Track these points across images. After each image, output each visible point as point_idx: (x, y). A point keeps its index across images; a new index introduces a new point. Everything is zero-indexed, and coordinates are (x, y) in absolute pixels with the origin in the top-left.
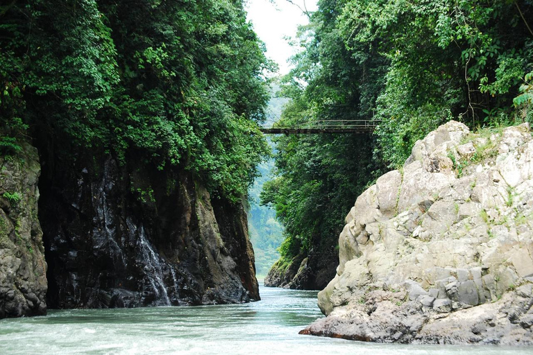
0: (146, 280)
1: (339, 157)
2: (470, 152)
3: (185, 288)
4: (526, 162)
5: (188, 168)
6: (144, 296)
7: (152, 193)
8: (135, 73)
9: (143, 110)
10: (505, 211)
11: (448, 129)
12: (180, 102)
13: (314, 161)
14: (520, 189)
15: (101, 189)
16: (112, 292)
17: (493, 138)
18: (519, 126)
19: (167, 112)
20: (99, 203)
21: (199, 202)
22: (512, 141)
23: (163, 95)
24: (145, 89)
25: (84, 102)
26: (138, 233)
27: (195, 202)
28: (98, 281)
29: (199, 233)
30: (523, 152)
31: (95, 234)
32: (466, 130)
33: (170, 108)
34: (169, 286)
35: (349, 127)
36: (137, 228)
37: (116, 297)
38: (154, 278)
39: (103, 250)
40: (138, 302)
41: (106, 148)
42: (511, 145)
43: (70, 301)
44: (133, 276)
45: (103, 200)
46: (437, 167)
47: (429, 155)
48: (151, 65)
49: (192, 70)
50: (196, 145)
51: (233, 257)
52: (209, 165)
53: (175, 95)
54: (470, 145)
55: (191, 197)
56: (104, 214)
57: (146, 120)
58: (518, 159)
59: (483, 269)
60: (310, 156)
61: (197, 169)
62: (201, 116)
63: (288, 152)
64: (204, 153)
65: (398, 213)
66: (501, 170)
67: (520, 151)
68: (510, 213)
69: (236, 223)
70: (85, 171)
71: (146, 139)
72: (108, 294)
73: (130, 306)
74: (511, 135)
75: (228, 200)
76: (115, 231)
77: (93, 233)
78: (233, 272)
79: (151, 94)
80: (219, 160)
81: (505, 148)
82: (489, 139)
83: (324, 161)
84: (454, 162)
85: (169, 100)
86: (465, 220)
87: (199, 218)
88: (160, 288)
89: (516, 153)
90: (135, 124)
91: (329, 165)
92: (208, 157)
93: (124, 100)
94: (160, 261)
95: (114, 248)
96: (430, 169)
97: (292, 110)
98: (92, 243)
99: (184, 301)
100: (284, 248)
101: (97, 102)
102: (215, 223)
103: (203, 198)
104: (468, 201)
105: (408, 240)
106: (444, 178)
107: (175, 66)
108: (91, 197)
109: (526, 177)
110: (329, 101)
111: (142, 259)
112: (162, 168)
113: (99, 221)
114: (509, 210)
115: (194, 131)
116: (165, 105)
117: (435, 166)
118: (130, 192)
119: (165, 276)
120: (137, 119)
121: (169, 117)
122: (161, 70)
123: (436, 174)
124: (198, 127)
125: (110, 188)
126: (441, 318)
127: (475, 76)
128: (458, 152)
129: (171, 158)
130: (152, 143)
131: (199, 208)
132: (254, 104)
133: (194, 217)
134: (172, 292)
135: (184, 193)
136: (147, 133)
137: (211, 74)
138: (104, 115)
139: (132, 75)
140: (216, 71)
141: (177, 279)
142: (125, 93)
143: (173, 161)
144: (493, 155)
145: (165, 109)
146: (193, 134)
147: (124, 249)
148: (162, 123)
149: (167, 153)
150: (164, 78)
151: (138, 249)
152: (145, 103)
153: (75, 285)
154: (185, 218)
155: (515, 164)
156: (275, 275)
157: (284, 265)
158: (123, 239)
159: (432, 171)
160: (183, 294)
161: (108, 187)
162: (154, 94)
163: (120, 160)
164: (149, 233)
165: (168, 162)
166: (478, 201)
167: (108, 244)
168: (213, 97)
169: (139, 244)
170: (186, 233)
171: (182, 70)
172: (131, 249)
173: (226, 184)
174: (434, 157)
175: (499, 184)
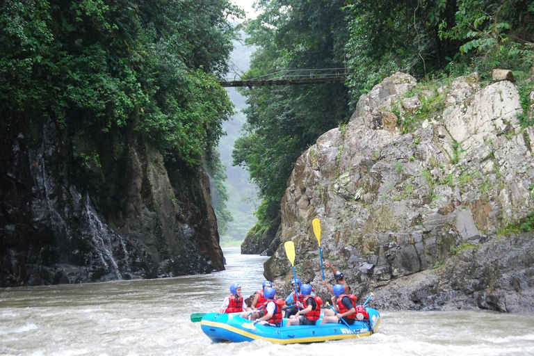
0: (94, 254)
1: (315, 109)
2: (415, 106)
3: (138, 260)
4: (473, 115)
5: (137, 128)
6: (91, 271)
7: (97, 158)
8: (74, 26)
9: (84, 67)
10: (450, 170)
11: (394, 82)
12: (125, 57)
13: (287, 115)
14: (466, 145)
15: (41, 155)
16: (56, 268)
17: (440, 90)
18: (468, 76)
19: (111, 68)
20: (38, 170)
21: (151, 166)
22: (460, 93)
23: (105, 50)
24: (85, 44)
25: (11, 64)
26: (83, 202)
27: (146, 165)
28: (40, 256)
29: (152, 199)
30: (469, 105)
31: (34, 205)
32: (414, 82)
33: (114, 64)
34: (119, 259)
35: (323, 76)
36: (83, 196)
37: (60, 274)
38: (102, 251)
39: (44, 222)
40: (85, 278)
41: (44, 111)
42: (459, 97)
43: (9, 280)
44: (78, 248)
45: (42, 167)
46: (380, 124)
47: (371, 111)
48: (91, 17)
49: (137, 20)
50: (144, 104)
51: (191, 224)
52: (161, 125)
53: (118, 49)
54: (415, 99)
55: (142, 160)
56: (44, 182)
57: (87, 78)
58: (465, 112)
59: (424, 233)
60: (282, 110)
61: (147, 129)
62: (150, 72)
63: (259, 105)
64: (154, 111)
65: (340, 175)
66: (447, 125)
67: (466, 104)
68: (455, 171)
69: (194, 186)
70: (21, 136)
71: (89, 98)
72: (51, 270)
73: (77, 282)
74: (459, 87)
75: (185, 162)
76: (57, 202)
77: (32, 204)
78: (192, 241)
79: (91, 49)
80: (172, 119)
81: (452, 100)
82: (436, 90)
83: (298, 115)
84: (398, 117)
85: (113, 55)
86: (408, 181)
87: (152, 182)
88: (109, 261)
89: (463, 106)
90: (75, 83)
91: (303, 119)
92: (161, 116)
93: (63, 56)
94: (109, 232)
95: (57, 220)
96: (372, 126)
97: (261, 59)
98: (31, 215)
99: (137, 274)
100: (261, 211)
101: (25, 62)
102: (170, 188)
103: (156, 161)
104: (412, 160)
105: (350, 203)
106: (387, 136)
107: (118, 16)
108: (28, 164)
109: (473, 131)
110: (301, 48)
111: (89, 230)
112: (107, 130)
113: (39, 191)
114: (453, 168)
115: (142, 88)
116: (109, 61)
117: (378, 122)
118: (73, 157)
119: (115, 248)
120: (76, 77)
121: (114, 74)
122: (101, 23)
123: (379, 132)
124: (147, 84)
125: (50, 154)
126: (381, 286)
127: (435, 20)
128: (403, 107)
129: (117, 119)
130: (96, 102)
131: (151, 173)
132: (215, 55)
133: (146, 182)
134: (123, 265)
135: (134, 157)
136: (89, 92)
137: (160, 25)
138: (40, 73)
139: (70, 28)
140: (166, 21)
141: (128, 251)
142: (62, 49)
143: (119, 122)
144: (441, 108)
145: (109, 64)
146: (140, 92)
147: (67, 221)
148: (105, 81)
149: (112, 114)
150: (106, 31)
151: (83, 220)
152: (86, 60)
153: (14, 262)
154: (135, 184)
155: (461, 118)
156: (252, 241)
157: (261, 230)
158: (66, 209)
159: (375, 128)
160: (135, 267)
161: (48, 153)
162: (95, 49)
163: (60, 123)
164: (95, 202)
165: (114, 123)
166: (421, 159)
167: (49, 215)
168: (163, 50)
169: (84, 214)
170: (138, 200)
171: (126, 21)
172: (76, 220)
173: (181, 145)
174: (376, 112)
175: (445, 140)
